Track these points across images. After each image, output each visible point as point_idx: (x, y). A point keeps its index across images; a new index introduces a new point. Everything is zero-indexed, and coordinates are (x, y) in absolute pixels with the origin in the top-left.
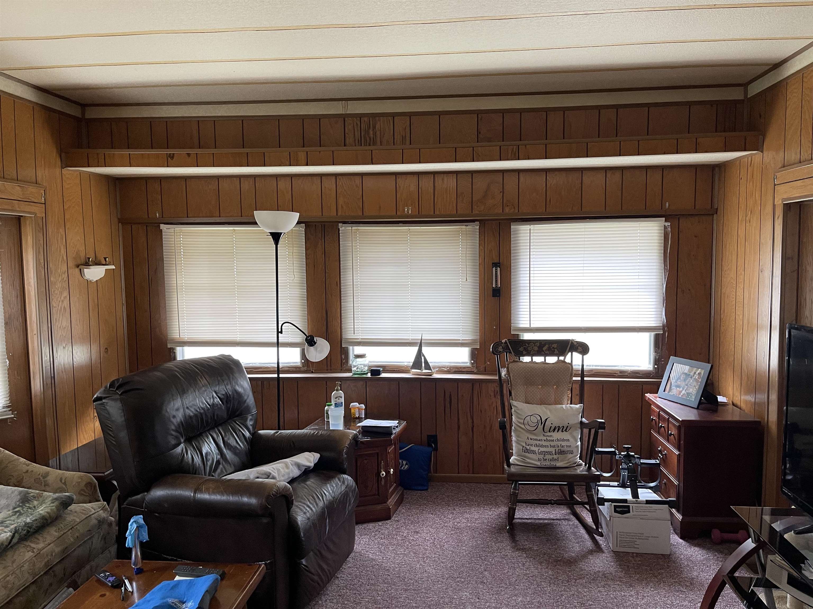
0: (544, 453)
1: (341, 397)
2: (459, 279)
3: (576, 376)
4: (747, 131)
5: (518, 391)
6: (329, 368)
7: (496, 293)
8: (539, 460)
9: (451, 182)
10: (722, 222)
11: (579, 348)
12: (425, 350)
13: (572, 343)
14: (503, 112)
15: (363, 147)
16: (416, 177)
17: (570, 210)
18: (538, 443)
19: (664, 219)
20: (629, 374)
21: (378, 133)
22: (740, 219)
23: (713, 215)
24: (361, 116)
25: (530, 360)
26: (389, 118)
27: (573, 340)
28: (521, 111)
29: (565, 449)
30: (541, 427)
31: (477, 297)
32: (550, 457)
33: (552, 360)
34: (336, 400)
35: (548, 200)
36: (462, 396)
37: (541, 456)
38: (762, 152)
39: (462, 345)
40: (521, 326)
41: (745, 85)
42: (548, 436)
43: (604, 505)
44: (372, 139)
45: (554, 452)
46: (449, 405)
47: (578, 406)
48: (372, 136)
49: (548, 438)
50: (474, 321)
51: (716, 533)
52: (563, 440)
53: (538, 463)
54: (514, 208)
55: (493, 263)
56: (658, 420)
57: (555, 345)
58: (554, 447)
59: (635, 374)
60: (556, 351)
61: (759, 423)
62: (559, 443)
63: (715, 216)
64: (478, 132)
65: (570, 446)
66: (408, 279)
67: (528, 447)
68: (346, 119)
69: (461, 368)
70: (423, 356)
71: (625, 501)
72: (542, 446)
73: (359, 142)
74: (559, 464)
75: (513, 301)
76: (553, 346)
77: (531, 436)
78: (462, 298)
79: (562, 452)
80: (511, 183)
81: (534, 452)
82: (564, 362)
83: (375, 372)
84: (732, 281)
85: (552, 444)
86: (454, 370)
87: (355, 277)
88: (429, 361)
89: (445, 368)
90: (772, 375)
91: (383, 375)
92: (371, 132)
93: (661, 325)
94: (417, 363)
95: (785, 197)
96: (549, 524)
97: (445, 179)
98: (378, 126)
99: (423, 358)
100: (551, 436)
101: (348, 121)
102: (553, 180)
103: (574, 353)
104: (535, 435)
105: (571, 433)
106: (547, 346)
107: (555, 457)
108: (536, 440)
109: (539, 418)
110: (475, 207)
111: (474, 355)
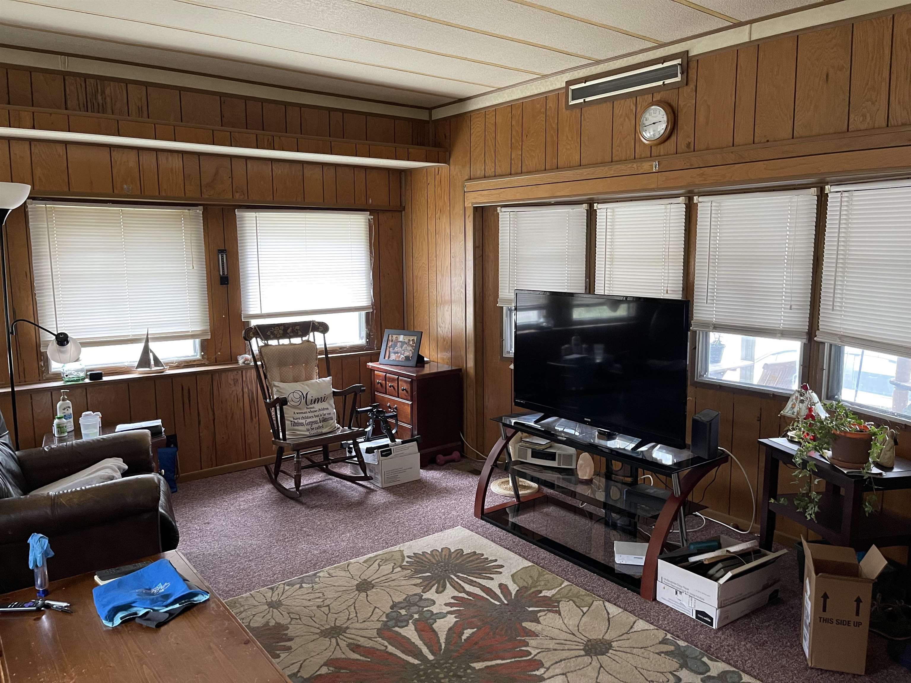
0: (311, 423)
1: (70, 408)
2: (184, 267)
3: (320, 354)
4: (433, 147)
5: (274, 373)
6: (22, 379)
7: (224, 280)
8: (308, 430)
9: (176, 162)
10: (411, 218)
11: (320, 327)
12: (152, 345)
13: (313, 323)
14: (246, 99)
15: (89, 114)
16: (135, 152)
17: (295, 200)
18: (304, 415)
19: (369, 213)
20: (348, 349)
21: (108, 99)
22: (429, 216)
23: (401, 211)
24: (86, 77)
25: (277, 344)
26: (122, 84)
27: (313, 321)
28: (263, 101)
29: (327, 416)
30: (303, 401)
31: (205, 285)
32: (317, 425)
33: (297, 341)
34: (64, 411)
35: (275, 189)
36: (202, 389)
37: (309, 427)
38: (449, 165)
39: (193, 336)
40: (251, 313)
41: (430, 109)
42: (311, 408)
43: (374, 452)
44: (101, 104)
45: (319, 421)
46: (188, 400)
47: (328, 378)
48: (100, 102)
49: (312, 410)
50: (203, 311)
51: (441, 458)
52: (324, 409)
53: (307, 433)
54: (244, 194)
55: (219, 250)
56: (384, 382)
57: (298, 328)
58: (317, 416)
59: (353, 348)
60: (300, 333)
61: (460, 370)
62: (321, 412)
63: (403, 212)
64: (222, 116)
65: (330, 414)
66: (124, 267)
67: (296, 421)
68: (67, 78)
69: (190, 361)
70: (151, 351)
71: (387, 446)
72: (308, 418)
73: (84, 107)
74: (324, 431)
75: (243, 288)
76: (296, 328)
77: (297, 411)
78: (188, 287)
79: (325, 420)
80: (239, 168)
81: (302, 424)
82: (308, 341)
83: (96, 376)
84: (424, 265)
85: (316, 414)
86: (183, 365)
87: (54, 265)
88: (160, 357)
89: (173, 363)
90: (469, 334)
91: (105, 379)
92: (100, 98)
93: (370, 304)
94: (144, 361)
95: (474, 202)
96: (318, 486)
97: (170, 159)
98: (107, 91)
99: (151, 355)
100: (313, 407)
101: (69, 80)
102: (279, 170)
103: (315, 333)
104: (300, 409)
105: (328, 402)
106: (291, 328)
107: (320, 425)
108: (302, 413)
109: (301, 394)
110: (204, 190)
111: (205, 346)
